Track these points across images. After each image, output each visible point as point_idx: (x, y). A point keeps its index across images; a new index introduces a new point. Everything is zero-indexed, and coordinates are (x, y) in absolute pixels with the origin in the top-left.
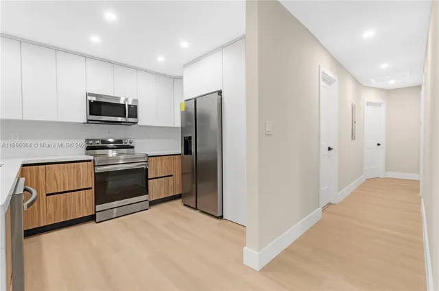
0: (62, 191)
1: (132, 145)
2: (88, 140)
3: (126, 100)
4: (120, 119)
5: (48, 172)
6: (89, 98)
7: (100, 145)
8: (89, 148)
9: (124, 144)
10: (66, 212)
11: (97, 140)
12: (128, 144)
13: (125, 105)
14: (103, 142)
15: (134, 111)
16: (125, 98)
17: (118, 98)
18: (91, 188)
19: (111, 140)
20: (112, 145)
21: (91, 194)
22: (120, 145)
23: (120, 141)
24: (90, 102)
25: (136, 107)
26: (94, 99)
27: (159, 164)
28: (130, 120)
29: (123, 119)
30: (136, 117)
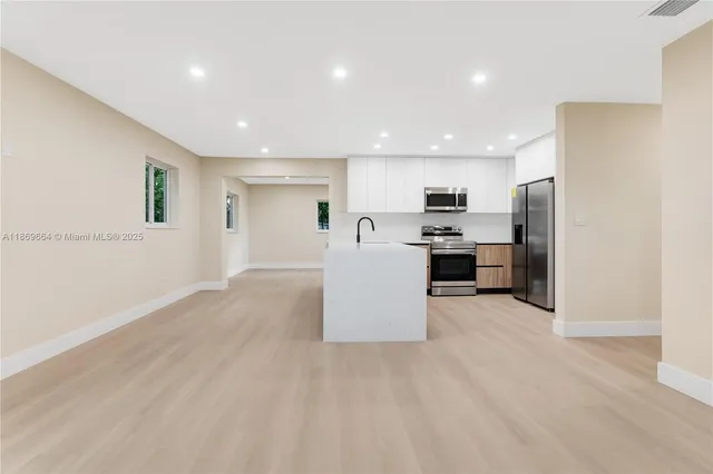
1: (461, 232)
2: (423, 228)
3: (455, 189)
4: (447, 208)
6: (427, 192)
7: (433, 231)
8: (424, 234)
9: (452, 231)
11: (431, 227)
12: (457, 231)
13: (455, 194)
15: (463, 200)
16: (452, 186)
17: (447, 189)
22: (448, 232)
23: (449, 229)
24: (427, 195)
25: (465, 195)
26: (430, 192)
27: (488, 253)
28: (460, 208)
29: (453, 208)
30: (465, 205)
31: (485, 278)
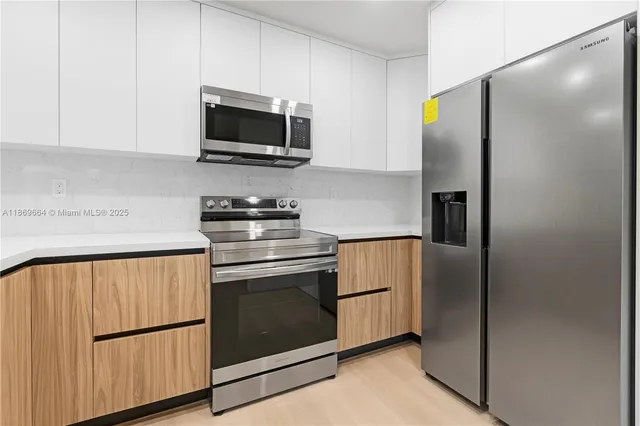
0: (133, 328)
1: (295, 211)
2: (204, 199)
3: (284, 104)
4: (270, 150)
5: (98, 279)
6: (207, 98)
7: (231, 209)
8: (207, 217)
9: (279, 209)
10: (140, 382)
11: (223, 198)
12: (288, 209)
13: (284, 116)
14: (236, 202)
15: (299, 132)
16: (281, 100)
17: (268, 101)
18: (202, 321)
19: (253, 200)
20: (254, 210)
21: (200, 336)
22: (270, 211)
23: (271, 203)
24: (208, 108)
25: (307, 122)
26: (216, 100)
27: (360, 261)
28: (295, 152)
29: (279, 151)
30: (308, 146)
31: (356, 323)
